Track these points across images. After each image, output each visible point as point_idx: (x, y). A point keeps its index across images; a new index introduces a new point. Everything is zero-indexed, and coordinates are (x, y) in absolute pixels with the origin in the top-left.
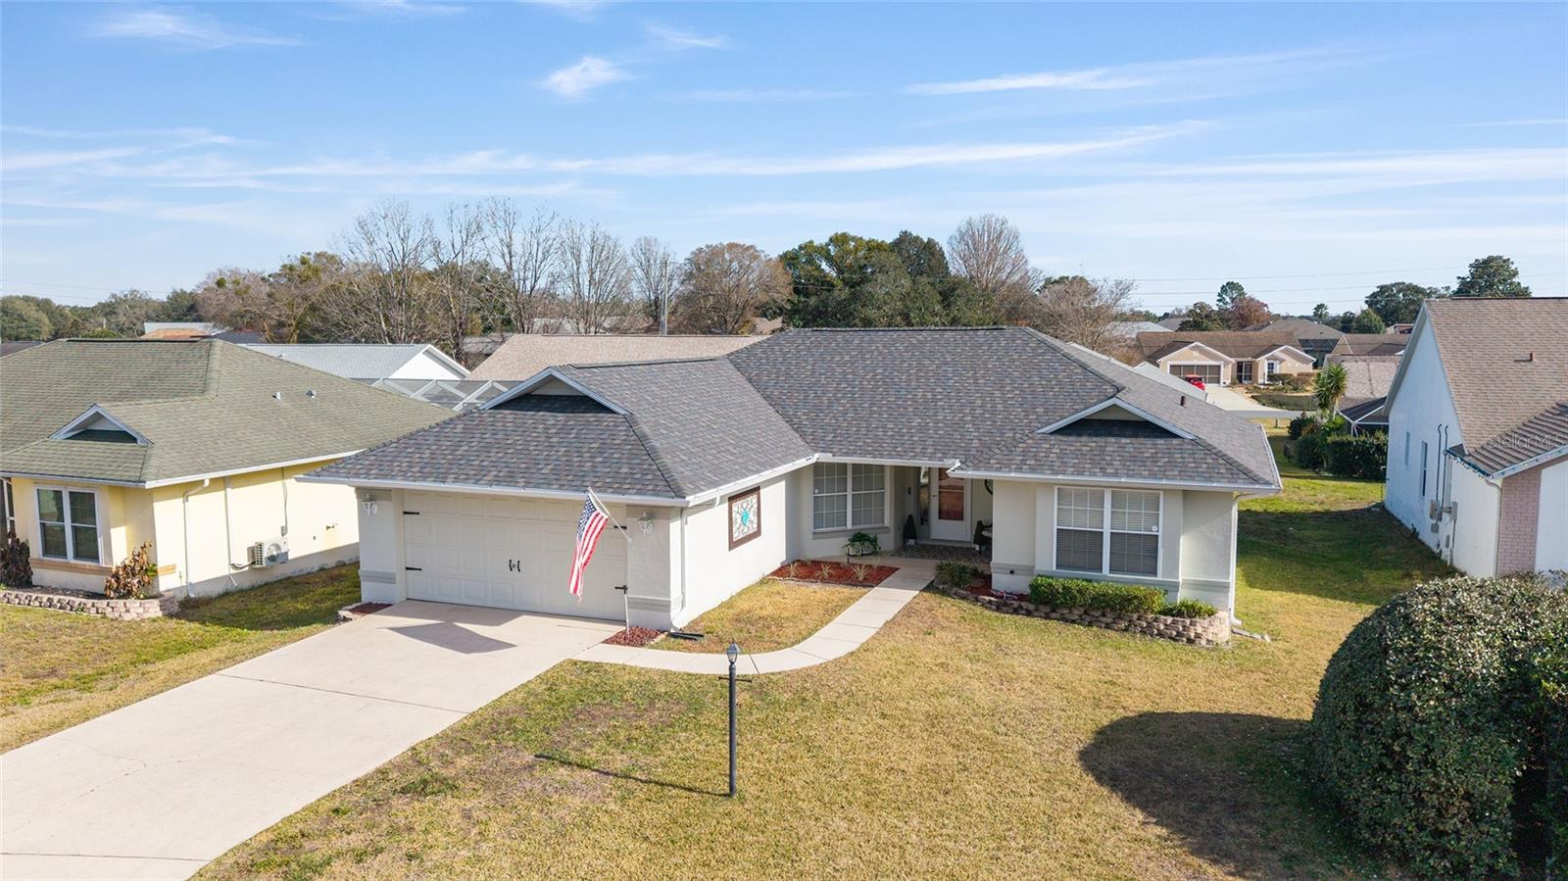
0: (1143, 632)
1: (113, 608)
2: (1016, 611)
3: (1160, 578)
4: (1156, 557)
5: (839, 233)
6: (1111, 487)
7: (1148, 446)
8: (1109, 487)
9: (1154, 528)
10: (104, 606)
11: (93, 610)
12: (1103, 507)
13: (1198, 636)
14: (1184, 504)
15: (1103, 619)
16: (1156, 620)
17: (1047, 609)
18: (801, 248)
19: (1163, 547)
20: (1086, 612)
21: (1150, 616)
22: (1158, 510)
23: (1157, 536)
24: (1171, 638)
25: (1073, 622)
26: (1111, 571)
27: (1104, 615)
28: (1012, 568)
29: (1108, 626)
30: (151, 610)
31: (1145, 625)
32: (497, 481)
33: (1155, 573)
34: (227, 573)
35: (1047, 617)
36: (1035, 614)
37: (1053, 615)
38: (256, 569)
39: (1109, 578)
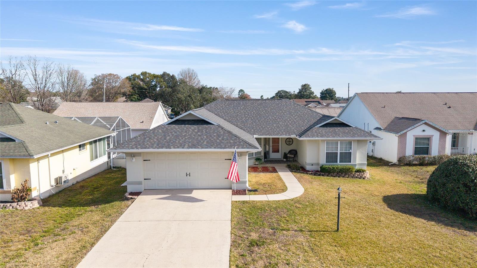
0: (352, 177)
1: (20, 206)
2: (319, 175)
3: (352, 163)
4: (351, 158)
5: (144, 71)
6: (340, 140)
7: (346, 129)
8: (339, 140)
9: (351, 150)
10: (16, 205)
11: (11, 207)
12: (338, 146)
13: (365, 177)
14: (357, 144)
15: (342, 175)
16: (355, 174)
17: (328, 174)
18: (132, 75)
19: (353, 155)
20: (337, 174)
21: (354, 173)
22: (351, 146)
23: (351, 152)
24: (359, 178)
25: (335, 176)
26: (340, 162)
27: (342, 174)
28: (312, 164)
29: (343, 177)
30: (36, 205)
31: (352, 175)
32: (189, 147)
33: (351, 162)
34: (49, 189)
35: (328, 176)
36: (325, 175)
37: (329, 175)
38: (57, 186)
39: (339, 164)
